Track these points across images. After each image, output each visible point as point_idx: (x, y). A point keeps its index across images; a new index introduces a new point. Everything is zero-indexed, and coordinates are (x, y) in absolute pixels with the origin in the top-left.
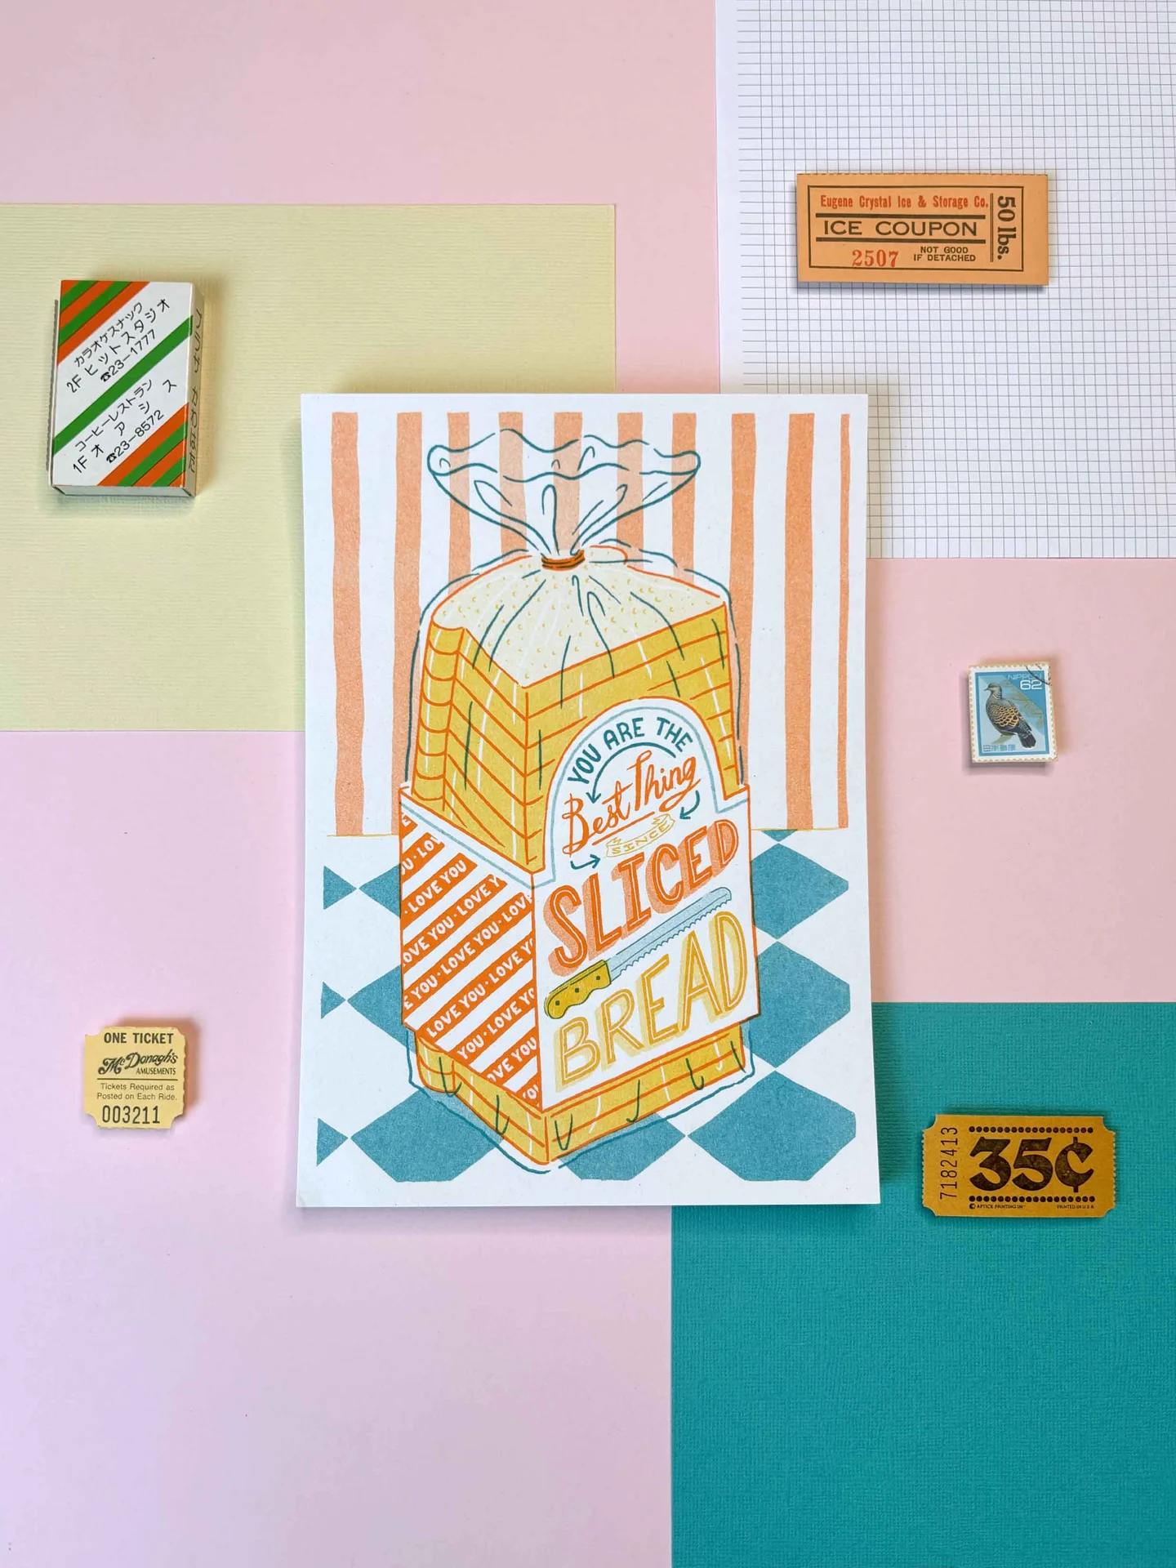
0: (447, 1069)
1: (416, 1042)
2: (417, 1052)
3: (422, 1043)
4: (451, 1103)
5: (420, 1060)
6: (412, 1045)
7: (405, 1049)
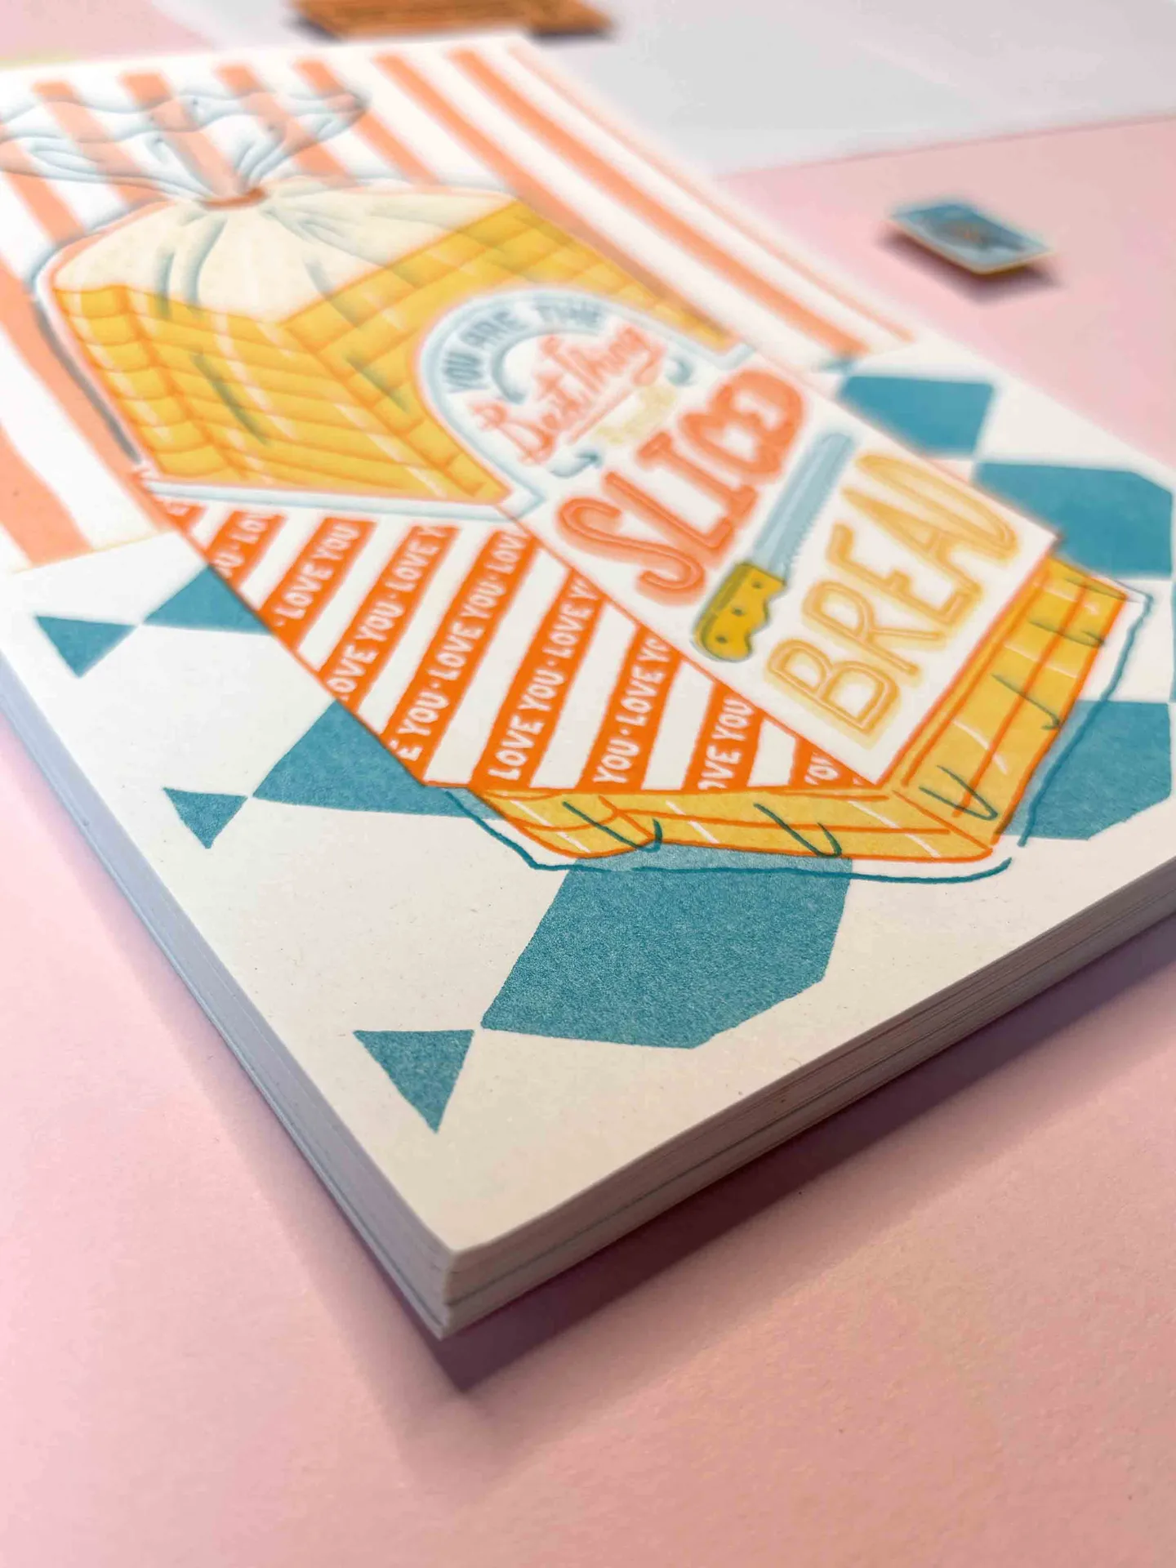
0: (599, 812)
1: (484, 801)
2: (501, 814)
3: (500, 797)
4: (667, 858)
5: (521, 824)
6: (480, 809)
7: (470, 822)
